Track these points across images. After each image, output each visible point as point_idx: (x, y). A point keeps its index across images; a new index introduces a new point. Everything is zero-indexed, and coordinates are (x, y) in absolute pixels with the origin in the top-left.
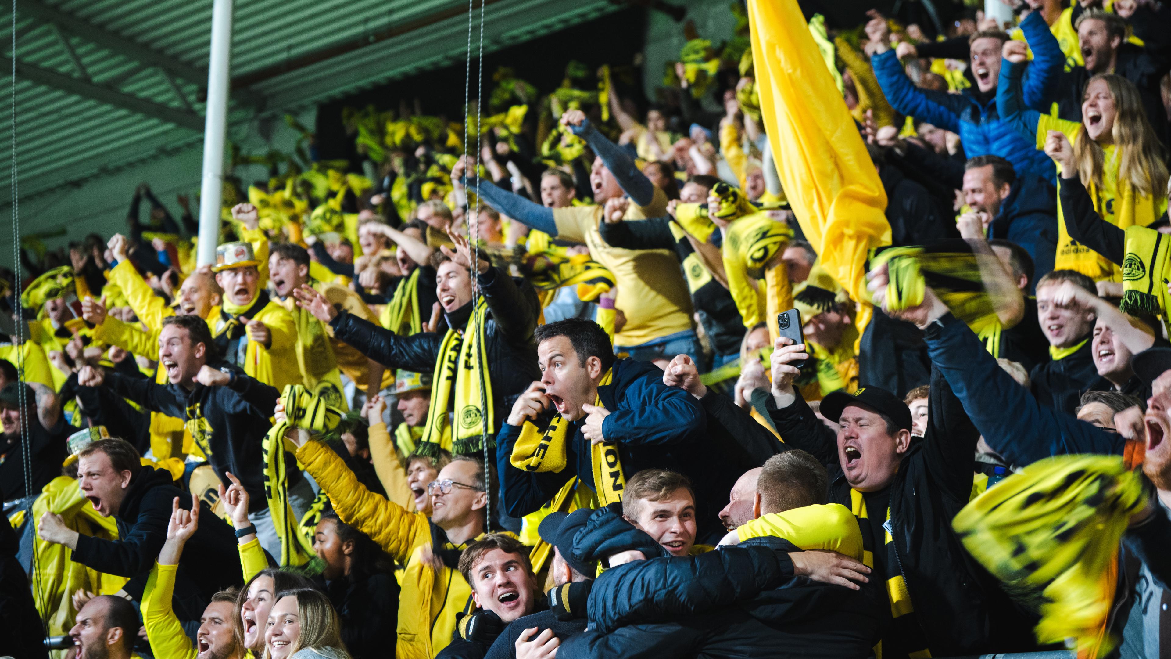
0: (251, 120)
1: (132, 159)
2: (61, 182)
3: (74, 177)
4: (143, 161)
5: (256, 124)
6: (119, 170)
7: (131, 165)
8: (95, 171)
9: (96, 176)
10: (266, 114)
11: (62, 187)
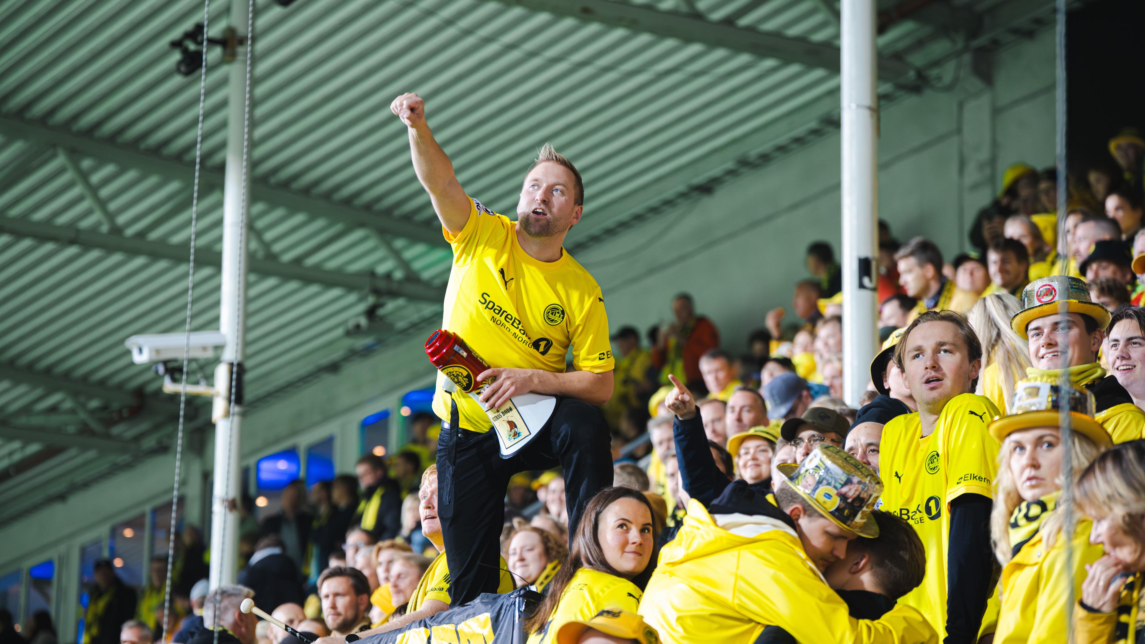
0: (958, 54)
1: (782, 140)
2: (681, 188)
3: (700, 179)
4: (799, 141)
5: (967, 58)
6: (765, 159)
7: (782, 149)
8: (730, 165)
9: (731, 173)
10: (982, 41)
11: (683, 195)
